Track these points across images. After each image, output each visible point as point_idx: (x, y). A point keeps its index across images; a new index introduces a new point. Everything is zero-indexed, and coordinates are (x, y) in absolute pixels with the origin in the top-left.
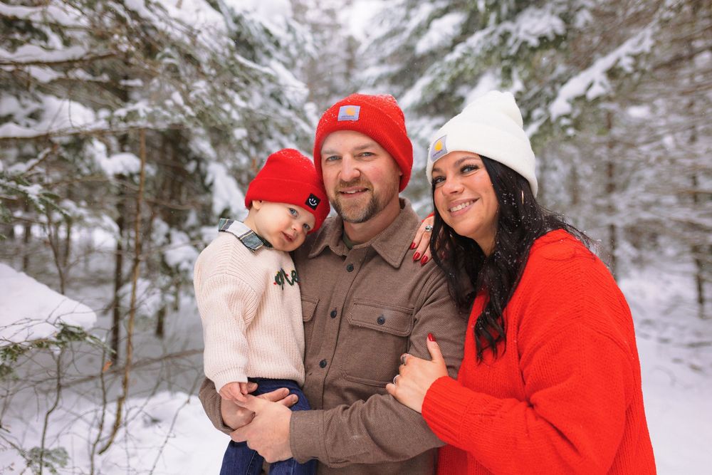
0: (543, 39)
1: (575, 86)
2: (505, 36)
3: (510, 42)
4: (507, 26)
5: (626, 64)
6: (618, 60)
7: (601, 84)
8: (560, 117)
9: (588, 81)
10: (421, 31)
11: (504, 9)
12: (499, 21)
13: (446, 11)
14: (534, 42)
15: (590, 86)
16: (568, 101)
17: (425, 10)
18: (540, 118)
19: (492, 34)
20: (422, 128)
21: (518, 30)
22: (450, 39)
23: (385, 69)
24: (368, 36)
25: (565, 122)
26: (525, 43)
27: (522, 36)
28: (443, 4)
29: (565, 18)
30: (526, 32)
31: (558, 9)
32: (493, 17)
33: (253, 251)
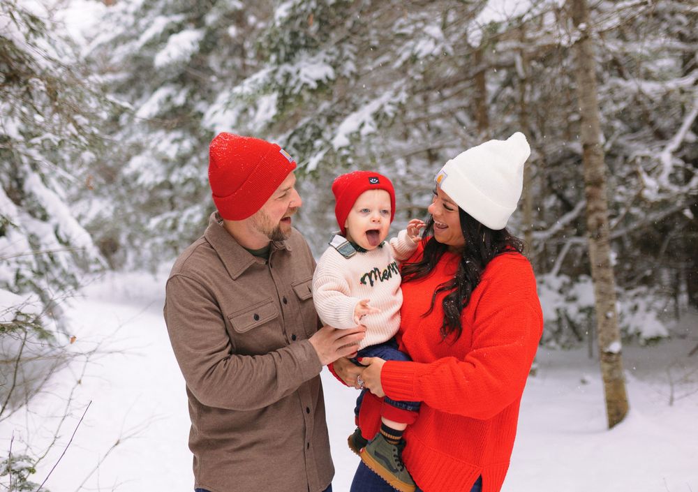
0: (319, 82)
1: (349, 124)
2: (288, 76)
3: (292, 83)
4: (286, 67)
5: (389, 109)
6: (382, 107)
7: (370, 124)
8: (340, 149)
9: (360, 121)
10: (156, 43)
11: (282, 54)
12: (278, 62)
14: (314, 85)
15: (362, 125)
16: (346, 136)
17: (160, 23)
18: (322, 148)
19: (275, 72)
21: (298, 72)
25: (345, 152)
26: (306, 84)
27: (304, 80)
28: (178, 18)
29: (335, 66)
30: (306, 76)
31: (329, 58)
32: (273, 58)
33: (347, 257)
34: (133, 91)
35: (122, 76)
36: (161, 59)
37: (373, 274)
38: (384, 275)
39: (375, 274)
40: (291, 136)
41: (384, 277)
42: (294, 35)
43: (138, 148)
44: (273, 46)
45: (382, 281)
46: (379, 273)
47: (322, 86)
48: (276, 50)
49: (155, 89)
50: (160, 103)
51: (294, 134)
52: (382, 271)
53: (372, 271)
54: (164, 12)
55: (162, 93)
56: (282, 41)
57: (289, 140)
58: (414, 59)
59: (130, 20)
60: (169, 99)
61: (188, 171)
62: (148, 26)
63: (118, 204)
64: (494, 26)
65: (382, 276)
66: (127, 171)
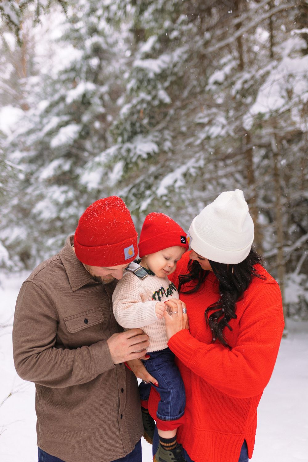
0: (149, 154)
1: (167, 180)
2: (129, 151)
3: (131, 155)
4: (128, 145)
5: (192, 171)
6: (188, 169)
7: (181, 180)
8: (162, 197)
9: (174, 178)
10: (52, 133)
11: (126, 136)
12: (123, 142)
13: (67, 124)
14: (145, 156)
15: (176, 181)
16: (166, 188)
17: (54, 121)
18: (150, 196)
19: (121, 148)
20: (54, 192)
21: (135, 148)
22: (72, 141)
23: (25, 154)
24: (13, 132)
25: (164, 198)
26: (139, 156)
27: (139, 152)
28: (66, 118)
29: (159, 144)
30: (140, 150)
31: (155, 139)
32: (120, 139)
33: (142, 278)
34: (40, 162)
35: (32, 153)
36: (55, 142)
37: (160, 292)
38: (168, 292)
39: (162, 292)
40: (132, 188)
41: (168, 294)
42: (133, 125)
43: (41, 197)
44: (119, 132)
45: (167, 296)
46: (165, 291)
47: (150, 157)
48: (121, 134)
49: (51, 161)
50: (55, 170)
51: (134, 187)
52: (166, 289)
53: (160, 290)
54: (58, 115)
55: (55, 163)
56: (125, 129)
57: (130, 191)
58: (208, 138)
59: (37, 119)
60: (60, 167)
61: (71, 210)
62: (48, 123)
63: (29, 230)
64: (260, 116)
65: (166, 292)
66: (35, 211)
